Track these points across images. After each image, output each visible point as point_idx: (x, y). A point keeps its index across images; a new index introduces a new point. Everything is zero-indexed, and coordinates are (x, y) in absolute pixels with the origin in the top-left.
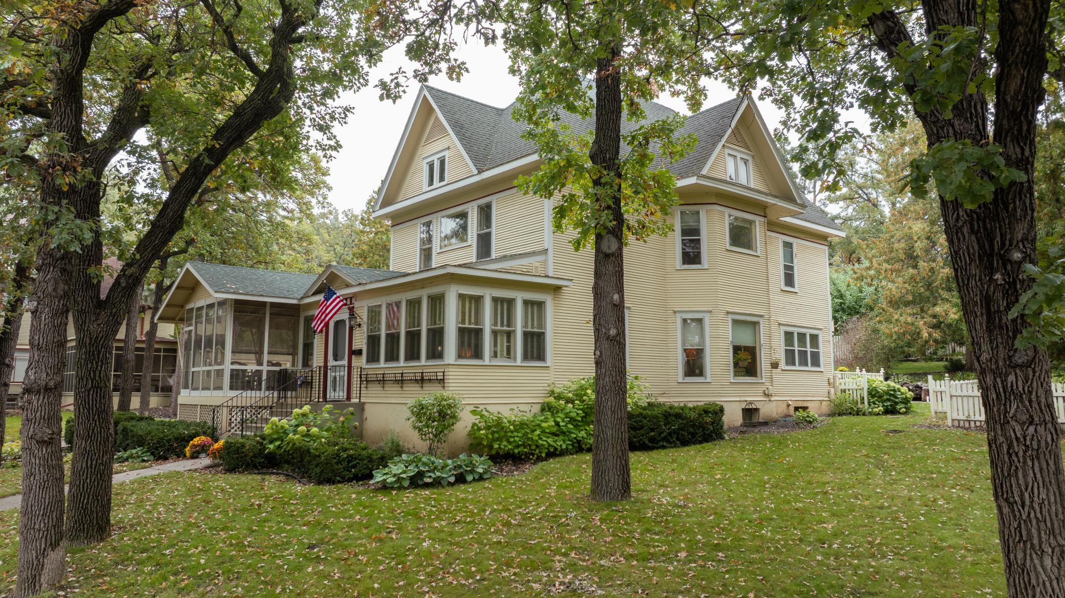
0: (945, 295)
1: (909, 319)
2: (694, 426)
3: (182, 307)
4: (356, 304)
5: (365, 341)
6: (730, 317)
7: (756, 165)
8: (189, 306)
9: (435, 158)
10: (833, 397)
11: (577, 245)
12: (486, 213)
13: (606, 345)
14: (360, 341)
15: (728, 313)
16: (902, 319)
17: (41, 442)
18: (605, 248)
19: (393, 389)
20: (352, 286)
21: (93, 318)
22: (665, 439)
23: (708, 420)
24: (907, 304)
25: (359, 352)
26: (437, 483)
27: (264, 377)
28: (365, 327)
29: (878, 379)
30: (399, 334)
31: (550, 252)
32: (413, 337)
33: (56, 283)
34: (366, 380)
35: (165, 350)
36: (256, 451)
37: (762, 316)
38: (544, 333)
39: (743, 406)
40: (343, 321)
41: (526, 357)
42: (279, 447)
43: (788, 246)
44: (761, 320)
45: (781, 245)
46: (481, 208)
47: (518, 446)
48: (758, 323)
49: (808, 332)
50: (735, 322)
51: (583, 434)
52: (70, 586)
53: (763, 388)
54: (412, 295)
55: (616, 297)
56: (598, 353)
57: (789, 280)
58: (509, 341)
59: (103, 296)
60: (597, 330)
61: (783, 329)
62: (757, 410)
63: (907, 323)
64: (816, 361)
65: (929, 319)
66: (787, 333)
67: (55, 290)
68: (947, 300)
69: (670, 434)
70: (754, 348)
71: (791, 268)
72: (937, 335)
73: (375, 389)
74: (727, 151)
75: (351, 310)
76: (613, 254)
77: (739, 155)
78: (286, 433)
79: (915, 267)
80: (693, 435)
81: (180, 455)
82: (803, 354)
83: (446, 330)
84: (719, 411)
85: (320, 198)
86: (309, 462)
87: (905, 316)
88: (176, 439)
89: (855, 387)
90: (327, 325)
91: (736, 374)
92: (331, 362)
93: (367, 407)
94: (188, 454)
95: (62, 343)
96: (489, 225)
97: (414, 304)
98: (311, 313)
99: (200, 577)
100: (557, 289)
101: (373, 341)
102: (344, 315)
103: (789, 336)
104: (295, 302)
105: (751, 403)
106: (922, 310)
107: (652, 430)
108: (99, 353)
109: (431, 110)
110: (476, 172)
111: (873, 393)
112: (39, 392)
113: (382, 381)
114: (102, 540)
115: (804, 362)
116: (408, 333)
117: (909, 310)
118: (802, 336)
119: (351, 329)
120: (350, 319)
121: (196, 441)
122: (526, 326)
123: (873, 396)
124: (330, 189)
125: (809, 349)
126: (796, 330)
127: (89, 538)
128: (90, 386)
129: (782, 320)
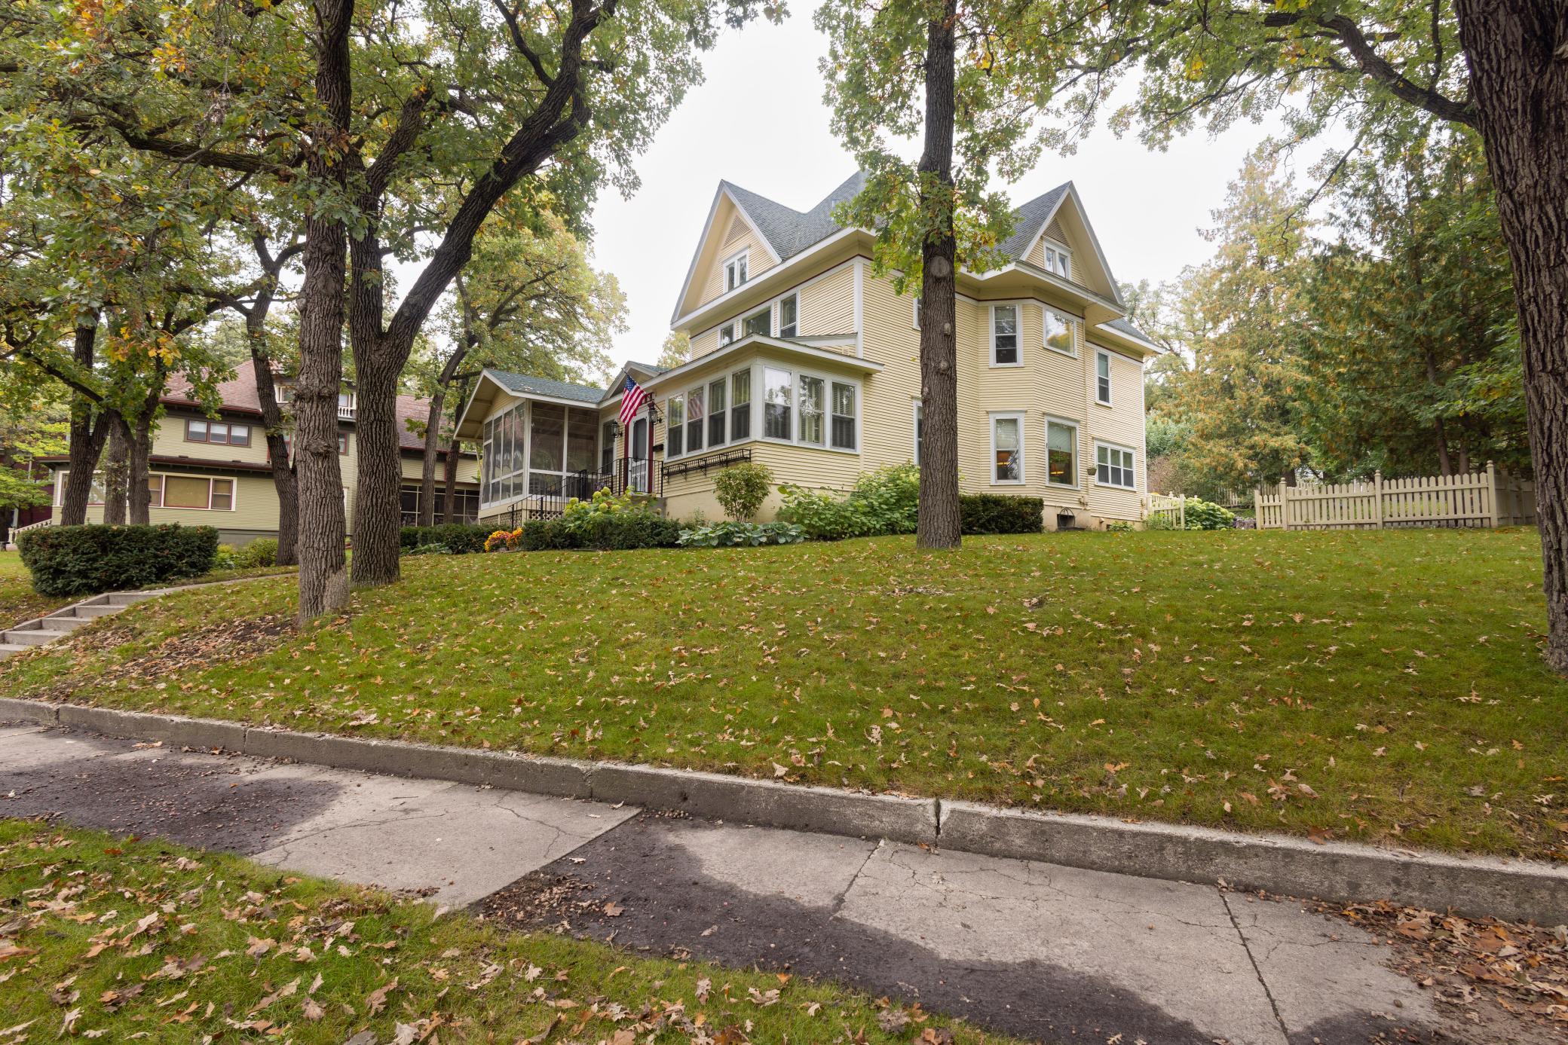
0: (1264, 425)
1: (1223, 450)
2: (1013, 515)
3: (481, 422)
4: (657, 400)
5: (666, 435)
6: (1046, 419)
7: (1074, 262)
8: (487, 421)
9: (735, 259)
10: (1145, 518)
11: (900, 286)
12: (790, 306)
13: (935, 380)
14: (661, 437)
15: (1044, 414)
16: (1215, 450)
17: (317, 455)
18: (935, 270)
19: (696, 478)
20: (652, 378)
21: (374, 348)
22: (982, 526)
23: (1028, 510)
24: (1221, 436)
25: (660, 448)
26: (748, 543)
27: (564, 483)
28: (665, 422)
29: (1195, 502)
30: (701, 421)
31: (860, 336)
32: (717, 421)
33: (326, 280)
34: (668, 474)
35: (468, 492)
36: (556, 531)
37: (1078, 421)
38: (853, 420)
39: (1059, 511)
40: (644, 420)
41: (834, 443)
42: (580, 527)
43: (1103, 358)
44: (1077, 426)
45: (1096, 357)
46: (784, 303)
47: (830, 524)
48: (1074, 428)
49: (1122, 450)
50: (1051, 425)
51: (897, 515)
52: (355, 611)
53: (1079, 496)
54: (715, 377)
55: (947, 326)
56: (926, 389)
57: (1104, 394)
58: (817, 425)
59: (386, 325)
60: (925, 366)
61: (1097, 443)
62: (1072, 517)
63: (1221, 455)
64: (1129, 481)
65: (1244, 451)
66: (1100, 448)
67: (324, 287)
68: (1265, 430)
69: (988, 521)
70: (1070, 455)
71: (1106, 382)
72: (1253, 465)
73: (678, 481)
74: (1045, 244)
75: (652, 407)
76: (944, 278)
77: (1058, 251)
78: (587, 513)
79: (1232, 397)
80: (1013, 525)
81: (479, 549)
82: (1116, 471)
83: (752, 406)
84: (1039, 504)
85: (617, 322)
86: (611, 534)
87: (1219, 447)
88: (475, 534)
89: (1170, 507)
90: (627, 427)
91: (1052, 478)
92: (632, 464)
93: (669, 502)
94: (487, 548)
95: (336, 350)
96: (792, 319)
97: (717, 387)
98: (610, 419)
99: (494, 604)
100: (866, 375)
101: (675, 434)
102: (644, 414)
103: (1102, 451)
104: (593, 406)
105: (1067, 509)
106: (1237, 443)
107: (970, 516)
108: (382, 384)
109: (732, 206)
110: (778, 260)
111: (1190, 513)
112: (311, 399)
113: (685, 471)
114: (390, 582)
115: (1117, 481)
116: (711, 418)
117: (1222, 442)
118: (1115, 453)
119: (652, 423)
120: (650, 414)
121: (495, 534)
122: (835, 409)
123: (1191, 515)
124: (627, 311)
125: (1122, 468)
126: (1110, 447)
127: (377, 579)
128: (372, 418)
129: (1096, 434)
